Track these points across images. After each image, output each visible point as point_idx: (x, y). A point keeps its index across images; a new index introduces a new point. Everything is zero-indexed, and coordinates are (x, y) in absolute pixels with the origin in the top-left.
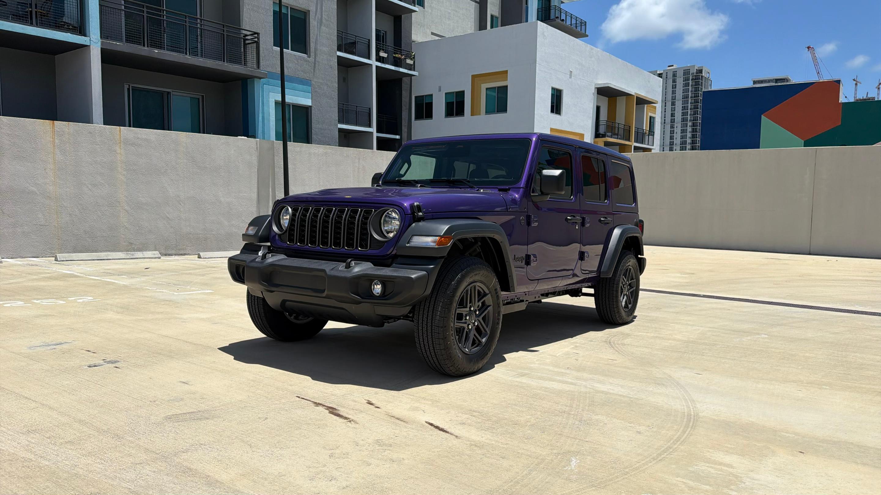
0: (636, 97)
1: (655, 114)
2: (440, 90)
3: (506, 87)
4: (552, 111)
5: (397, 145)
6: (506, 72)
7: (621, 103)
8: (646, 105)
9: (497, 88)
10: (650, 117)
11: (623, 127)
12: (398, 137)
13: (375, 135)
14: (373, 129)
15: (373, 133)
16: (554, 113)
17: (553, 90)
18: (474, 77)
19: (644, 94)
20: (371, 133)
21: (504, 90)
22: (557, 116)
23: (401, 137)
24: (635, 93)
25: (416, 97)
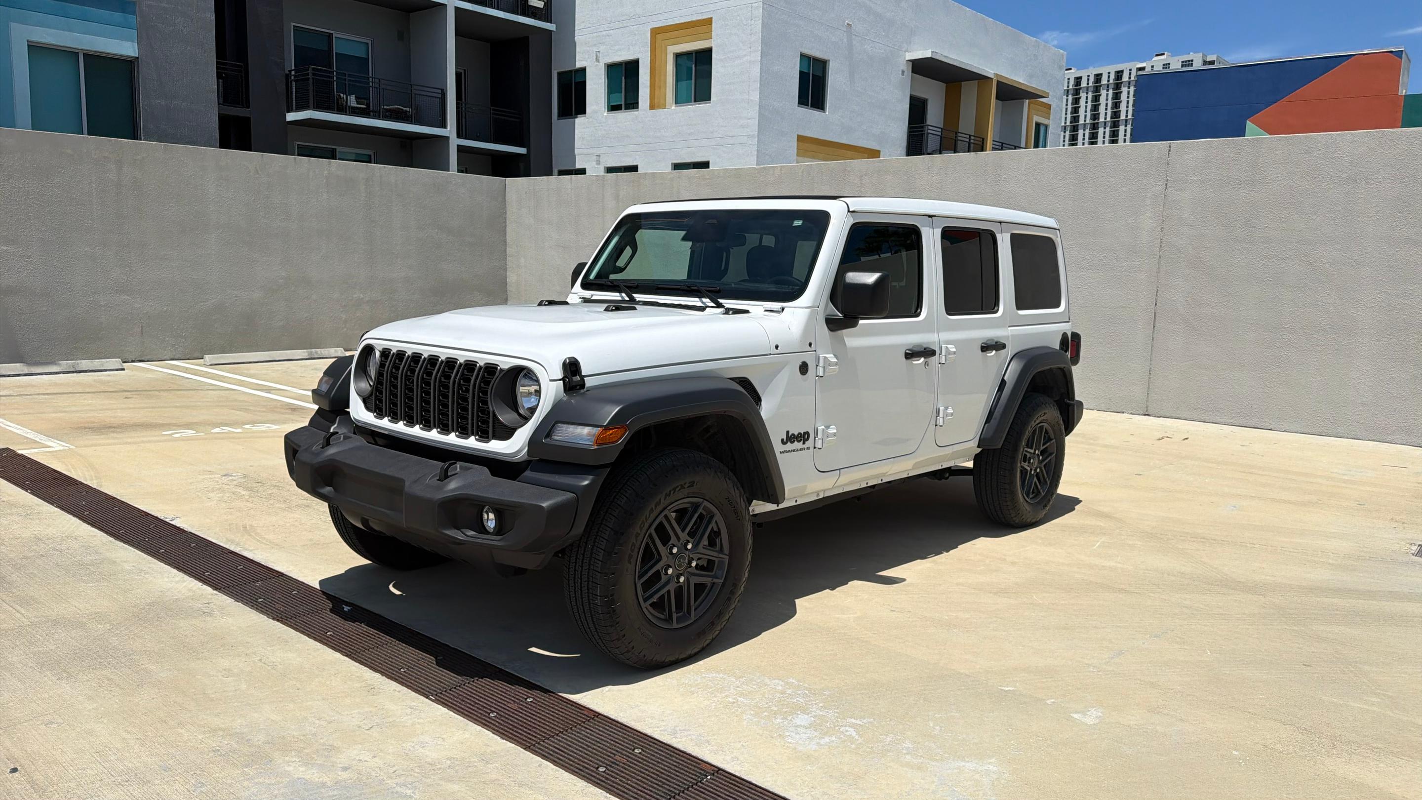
0: (998, 82)
1: (1049, 119)
2: (598, 60)
3: (708, 52)
4: (803, 101)
5: (522, 165)
6: (709, 22)
7: (969, 93)
8: (1027, 101)
9: (694, 54)
10: (1038, 125)
11: (968, 140)
12: (522, 151)
13: (455, 142)
14: (450, 130)
15: (448, 138)
16: (808, 106)
17: (806, 61)
18: (655, 32)
19: (1019, 78)
20: (446, 139)
21: (704, 58)
22: (815, 113)
23: (528, 151)
24: (996, 75)
25: (559, 74)
